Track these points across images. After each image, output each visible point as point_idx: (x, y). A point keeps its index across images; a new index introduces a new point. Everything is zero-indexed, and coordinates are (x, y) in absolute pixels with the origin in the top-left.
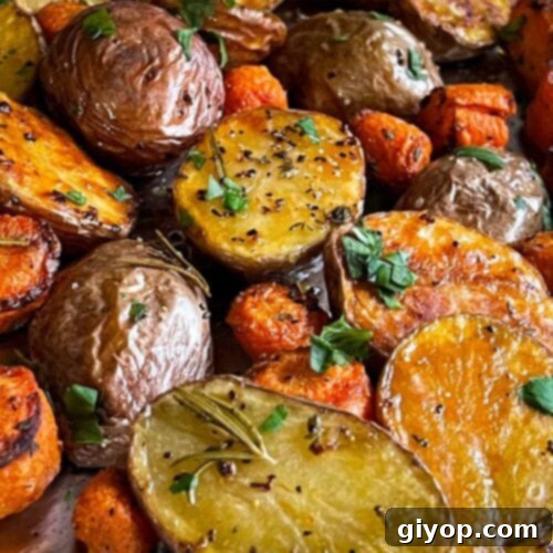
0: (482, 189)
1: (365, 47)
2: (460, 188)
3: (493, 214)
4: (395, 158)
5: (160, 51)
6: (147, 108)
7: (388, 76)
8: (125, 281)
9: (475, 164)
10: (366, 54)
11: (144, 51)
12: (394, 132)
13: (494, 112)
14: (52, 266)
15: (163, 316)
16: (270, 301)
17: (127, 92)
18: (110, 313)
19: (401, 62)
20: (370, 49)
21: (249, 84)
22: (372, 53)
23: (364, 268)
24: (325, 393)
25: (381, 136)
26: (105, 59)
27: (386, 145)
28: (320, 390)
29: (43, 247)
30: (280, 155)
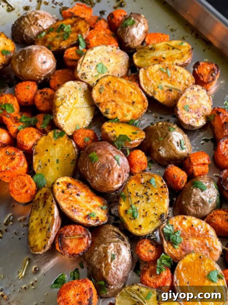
0: (200, 199)
1: (168, 142)
2: (194, 199)
3: (203, 206)
4: (177, 184)
5: (111, 164)
6: (109, 182)
7: (174, 150)
8: (109, 248)
9: (198, 190)
10: (168, 144)
11: (107, 165)
12: (176, 176)
13: (204, 164)
14: (90, 242)
15: (119, 257)
16: (146, 246)
17: (103, 179)
18: (106, 258)
19: (178, 146)
20: (169, 143)
21: (136, 159)
22: (170, 144)
23: (169, 237)
24: (161, 281)
25: (173, 176)
26: (96, 169)
27: (175, 180)
28: (159, 281)
29: (87, 236)
30: (146, 193)
